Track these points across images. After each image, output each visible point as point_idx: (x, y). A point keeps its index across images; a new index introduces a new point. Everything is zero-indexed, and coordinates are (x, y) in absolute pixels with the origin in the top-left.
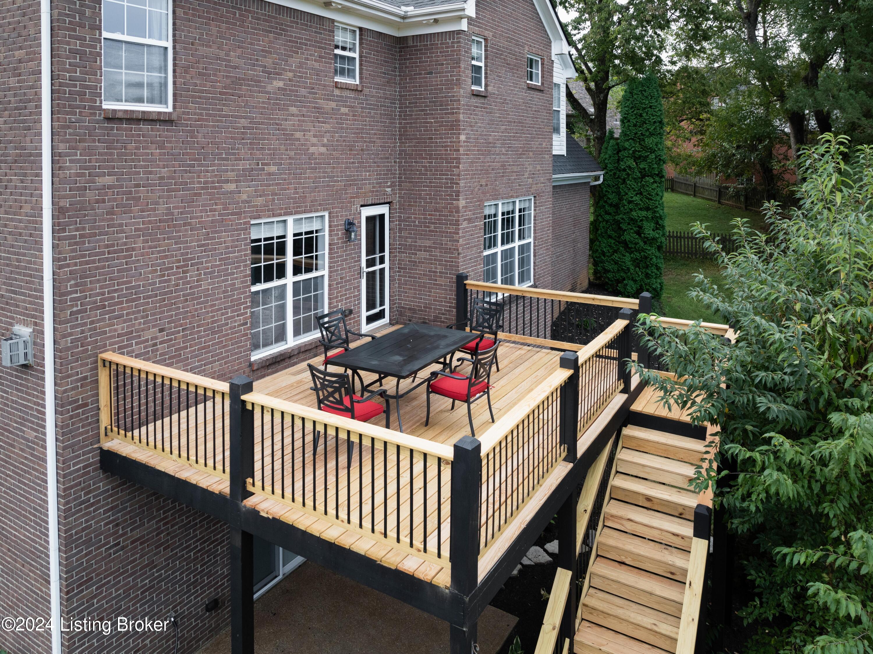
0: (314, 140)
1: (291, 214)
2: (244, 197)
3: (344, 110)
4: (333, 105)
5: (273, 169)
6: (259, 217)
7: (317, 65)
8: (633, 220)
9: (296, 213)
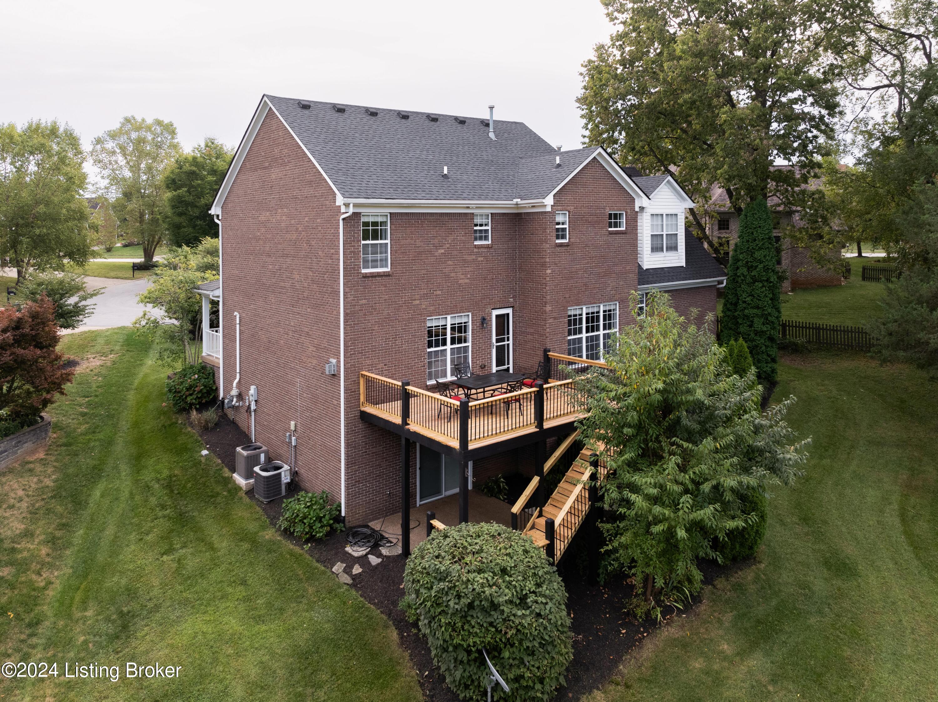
0: (462, 277)
1: (448, 314)
2: (424, 307)
3: (480, 259)
4: (474, 257)
5: (439, 292)
6: (431, 316)
7: (463, 238)
8: (746, 317)
9: (451, 314)
